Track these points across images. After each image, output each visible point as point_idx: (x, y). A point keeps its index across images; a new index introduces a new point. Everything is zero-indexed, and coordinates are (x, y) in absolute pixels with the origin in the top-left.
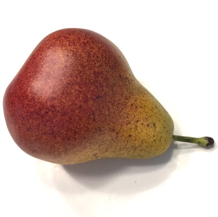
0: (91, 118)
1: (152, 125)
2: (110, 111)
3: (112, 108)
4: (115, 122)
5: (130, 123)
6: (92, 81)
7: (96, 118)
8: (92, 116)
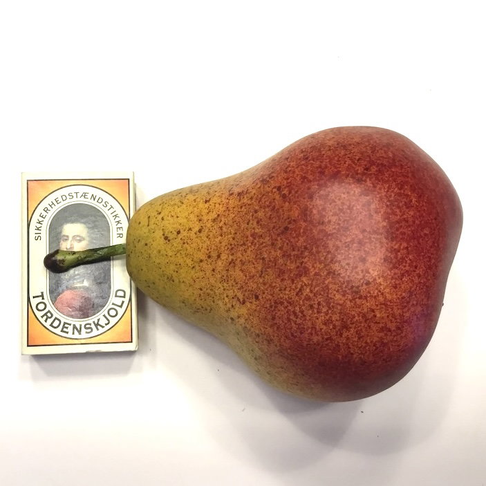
0: (285, 188)
1: (171, 237)
2: (256, 220)
3: (254, 229)
4: (241, 207)
5: (214, 220)
6: (306, 254)
7: (278, 192)
8: (286, 192)
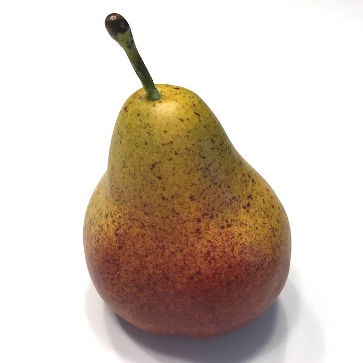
0: (199, 278)
1: (156, 170)
2: (175, 251)
3: (168, 248)
4: (185, 236)
5: (173, 210)
7: (195, 272)
8: (196, 279)
